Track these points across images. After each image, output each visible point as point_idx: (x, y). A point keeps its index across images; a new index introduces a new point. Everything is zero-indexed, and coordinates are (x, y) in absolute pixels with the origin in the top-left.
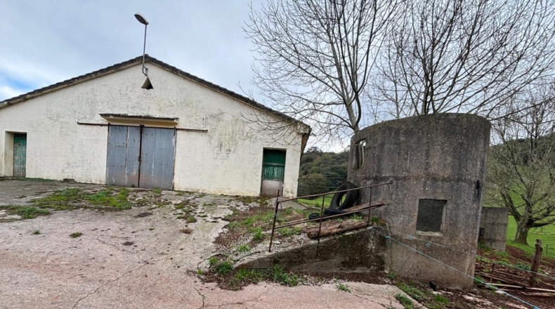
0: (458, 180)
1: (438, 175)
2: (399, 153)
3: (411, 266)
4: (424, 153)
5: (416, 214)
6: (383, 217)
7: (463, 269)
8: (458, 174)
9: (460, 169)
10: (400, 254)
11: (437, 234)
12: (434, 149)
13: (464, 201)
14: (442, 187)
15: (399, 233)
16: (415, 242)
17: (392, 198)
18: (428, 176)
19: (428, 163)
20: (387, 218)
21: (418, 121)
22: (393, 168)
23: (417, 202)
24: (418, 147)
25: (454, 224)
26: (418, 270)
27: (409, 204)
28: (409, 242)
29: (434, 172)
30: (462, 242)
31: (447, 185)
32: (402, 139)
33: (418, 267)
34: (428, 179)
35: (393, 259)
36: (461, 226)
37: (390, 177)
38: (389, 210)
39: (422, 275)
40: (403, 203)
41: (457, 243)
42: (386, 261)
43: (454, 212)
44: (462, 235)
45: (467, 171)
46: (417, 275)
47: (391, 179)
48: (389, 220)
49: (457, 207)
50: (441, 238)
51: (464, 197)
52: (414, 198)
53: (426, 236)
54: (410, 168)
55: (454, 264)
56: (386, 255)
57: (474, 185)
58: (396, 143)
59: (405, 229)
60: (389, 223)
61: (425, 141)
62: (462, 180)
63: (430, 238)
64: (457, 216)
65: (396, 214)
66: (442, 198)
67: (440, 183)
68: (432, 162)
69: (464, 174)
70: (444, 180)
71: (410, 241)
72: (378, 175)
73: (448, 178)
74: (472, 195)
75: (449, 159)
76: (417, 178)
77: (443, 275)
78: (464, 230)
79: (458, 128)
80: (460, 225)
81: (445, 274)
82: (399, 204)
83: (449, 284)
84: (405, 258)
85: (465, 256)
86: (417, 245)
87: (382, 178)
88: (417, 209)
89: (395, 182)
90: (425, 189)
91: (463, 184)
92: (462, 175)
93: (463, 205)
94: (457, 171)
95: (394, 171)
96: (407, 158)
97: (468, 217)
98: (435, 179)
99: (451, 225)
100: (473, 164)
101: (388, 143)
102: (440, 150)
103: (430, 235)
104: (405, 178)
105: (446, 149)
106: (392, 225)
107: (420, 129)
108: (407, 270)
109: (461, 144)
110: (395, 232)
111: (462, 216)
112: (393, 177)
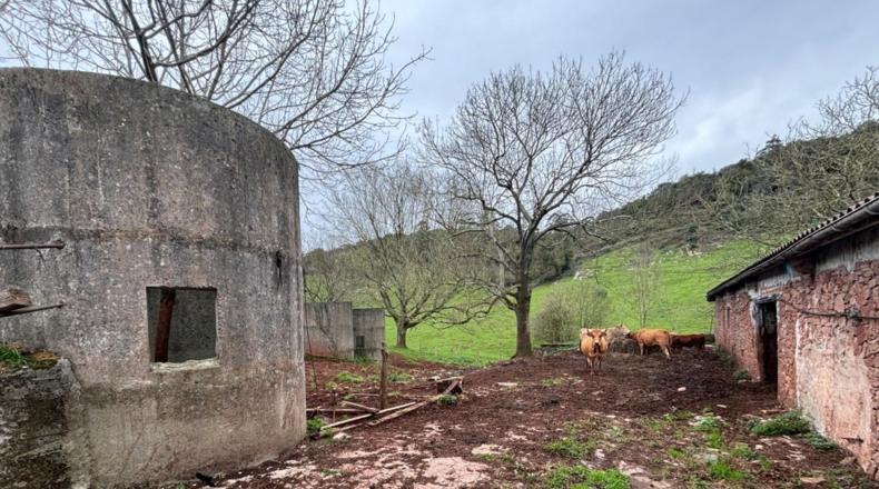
0: (234, 246)
1: (188, 232)
2: (71, 167)
3: (149, 453)
4: (142, 177)
5: (144, 324)
6: (51, 344)
7: (273, 421)
8: (233, 234)
9: (235, 224)
10: (113, 431)
11: (207, 363)
12: (167, 170)
13: (255, 290)
14: (200, 259)
15: (106, 379)
16: (152, 392)
17: (67, 290)
18: (161, 232)
19: (155, 201)
20: (62, 345)
21: (111, 88)
22: (58, 205)
23: (143, 294)
24: (121, 158)
25: (239, 337)
26: (171, 453)
27: (119, 302)
28: (135, 396)
29: (176, 225)
30: (263, 370)
31: (209, 255)
32: (74, 127)
33: (168, 448)
34: (162, 240)
35: (97, 450)
36: (255, 338)
37: (53, 229)
38: (64, 323)
39: (183, 462)
40: (102, 300)
41: (251, 373)
42: (73, 460)
43: (235, 313)
44: (260, 356)
45: (251, 228)
46: (170, 467)
47: (57, 236)
48: (70, 348)
49: (240, 301)
50: (213, 371)
51: (253, 281)
52: (131, 286)
53: (177, 374)
54: (107, 209)
55: (253, 416)
56: (69, 445)
57: (270, 260)
58: (56, 138)
59: (118, 366)
60: (69, 357)
61: (139, 144)
62: (243, 247)
63: (187, 374)
64: (243, 319)
65: (86, 328)
66: (203, 284)
67: (193, 250)
68: (166, 201)
69: (245, 234)
70: (201, 243)
71: (136, 392)
72: (16, 223)
73: (211, 239)
74: (269, 278)
75: (208, 200)
76: (132, 236)
77: (231, 447)
78: (264, 346)
79: (218, 135)
80: (253, 338)
81: (235, 442)
82: (91, 304)
83: (248, 458)
84: (131, 438)
85: (273, 394)
86: (158, 398)
87: (30, 231)
88: (145, 312)
89: (69, 245)
90: (157, 263)
91: (248, 255)
92: (243, 237)
93: (254, 297)
94: (229, 227)
95: (62, 215)
96: (95, 182)
97: (268, 319)
98: (179, 241)
99: (232, 338)
100: (262, 218)
101: (32, 133)
102: (183, 176)
103: (189, 368)
104: (97, 234)
105: (196, 174)
106: (78, 362)
107: (122, 112)
108: (141, 465)
109: (231, 172)
110: (91, 378)
111: (254, 320)
112: (62, 229)
